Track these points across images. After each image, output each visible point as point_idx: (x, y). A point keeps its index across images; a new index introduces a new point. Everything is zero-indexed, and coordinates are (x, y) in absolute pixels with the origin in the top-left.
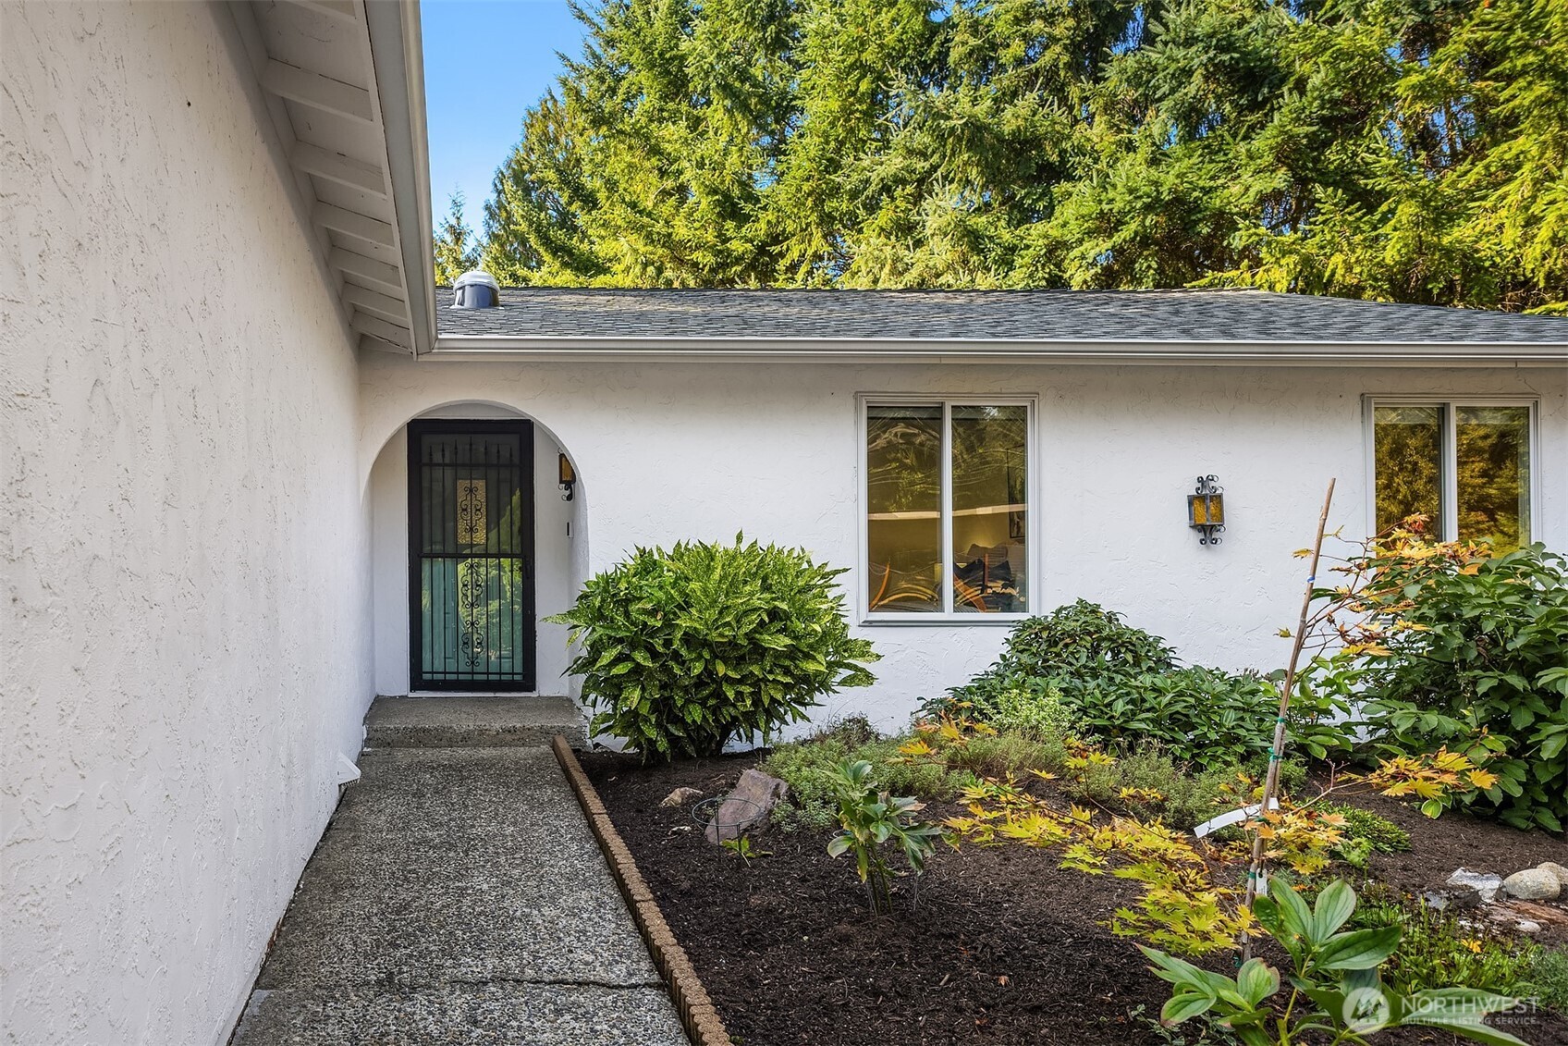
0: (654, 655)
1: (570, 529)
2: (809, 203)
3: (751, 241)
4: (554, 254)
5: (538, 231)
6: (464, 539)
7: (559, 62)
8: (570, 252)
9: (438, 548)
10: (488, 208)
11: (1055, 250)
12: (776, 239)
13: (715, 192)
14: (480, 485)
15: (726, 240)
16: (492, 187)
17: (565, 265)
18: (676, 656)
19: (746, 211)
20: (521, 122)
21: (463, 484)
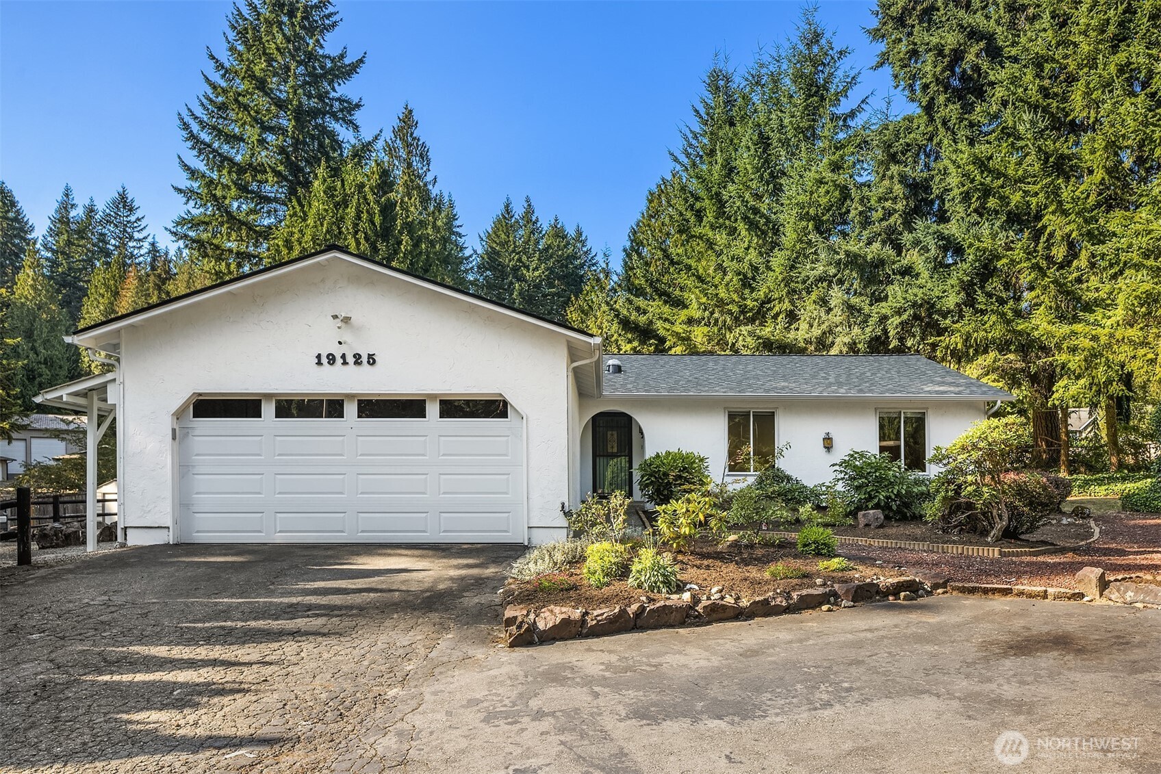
0: (656, 478)
1: (643, 447)
2: (782, 285)
3: (756, 300)
4: (660, 296)
5: (651, 285)
6: (610, 450)
7: (669, 159)
8: (668, 295)
9: (601, 454)
10: (625, 250)
11: (884, 319)
12: (769, 301)
13: (739, 274)
14: (615, 433)
15: (745, 299)
16: (627, 238)
17: (666, 302)
18: (660, 478)
19: (754, 285)
20: (645, 198)
21: (609, 433)
